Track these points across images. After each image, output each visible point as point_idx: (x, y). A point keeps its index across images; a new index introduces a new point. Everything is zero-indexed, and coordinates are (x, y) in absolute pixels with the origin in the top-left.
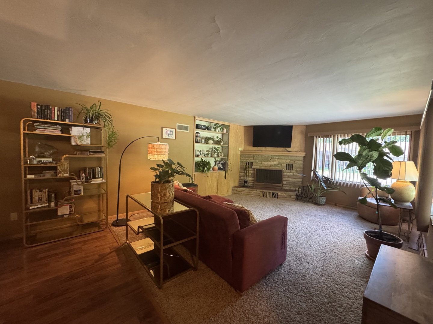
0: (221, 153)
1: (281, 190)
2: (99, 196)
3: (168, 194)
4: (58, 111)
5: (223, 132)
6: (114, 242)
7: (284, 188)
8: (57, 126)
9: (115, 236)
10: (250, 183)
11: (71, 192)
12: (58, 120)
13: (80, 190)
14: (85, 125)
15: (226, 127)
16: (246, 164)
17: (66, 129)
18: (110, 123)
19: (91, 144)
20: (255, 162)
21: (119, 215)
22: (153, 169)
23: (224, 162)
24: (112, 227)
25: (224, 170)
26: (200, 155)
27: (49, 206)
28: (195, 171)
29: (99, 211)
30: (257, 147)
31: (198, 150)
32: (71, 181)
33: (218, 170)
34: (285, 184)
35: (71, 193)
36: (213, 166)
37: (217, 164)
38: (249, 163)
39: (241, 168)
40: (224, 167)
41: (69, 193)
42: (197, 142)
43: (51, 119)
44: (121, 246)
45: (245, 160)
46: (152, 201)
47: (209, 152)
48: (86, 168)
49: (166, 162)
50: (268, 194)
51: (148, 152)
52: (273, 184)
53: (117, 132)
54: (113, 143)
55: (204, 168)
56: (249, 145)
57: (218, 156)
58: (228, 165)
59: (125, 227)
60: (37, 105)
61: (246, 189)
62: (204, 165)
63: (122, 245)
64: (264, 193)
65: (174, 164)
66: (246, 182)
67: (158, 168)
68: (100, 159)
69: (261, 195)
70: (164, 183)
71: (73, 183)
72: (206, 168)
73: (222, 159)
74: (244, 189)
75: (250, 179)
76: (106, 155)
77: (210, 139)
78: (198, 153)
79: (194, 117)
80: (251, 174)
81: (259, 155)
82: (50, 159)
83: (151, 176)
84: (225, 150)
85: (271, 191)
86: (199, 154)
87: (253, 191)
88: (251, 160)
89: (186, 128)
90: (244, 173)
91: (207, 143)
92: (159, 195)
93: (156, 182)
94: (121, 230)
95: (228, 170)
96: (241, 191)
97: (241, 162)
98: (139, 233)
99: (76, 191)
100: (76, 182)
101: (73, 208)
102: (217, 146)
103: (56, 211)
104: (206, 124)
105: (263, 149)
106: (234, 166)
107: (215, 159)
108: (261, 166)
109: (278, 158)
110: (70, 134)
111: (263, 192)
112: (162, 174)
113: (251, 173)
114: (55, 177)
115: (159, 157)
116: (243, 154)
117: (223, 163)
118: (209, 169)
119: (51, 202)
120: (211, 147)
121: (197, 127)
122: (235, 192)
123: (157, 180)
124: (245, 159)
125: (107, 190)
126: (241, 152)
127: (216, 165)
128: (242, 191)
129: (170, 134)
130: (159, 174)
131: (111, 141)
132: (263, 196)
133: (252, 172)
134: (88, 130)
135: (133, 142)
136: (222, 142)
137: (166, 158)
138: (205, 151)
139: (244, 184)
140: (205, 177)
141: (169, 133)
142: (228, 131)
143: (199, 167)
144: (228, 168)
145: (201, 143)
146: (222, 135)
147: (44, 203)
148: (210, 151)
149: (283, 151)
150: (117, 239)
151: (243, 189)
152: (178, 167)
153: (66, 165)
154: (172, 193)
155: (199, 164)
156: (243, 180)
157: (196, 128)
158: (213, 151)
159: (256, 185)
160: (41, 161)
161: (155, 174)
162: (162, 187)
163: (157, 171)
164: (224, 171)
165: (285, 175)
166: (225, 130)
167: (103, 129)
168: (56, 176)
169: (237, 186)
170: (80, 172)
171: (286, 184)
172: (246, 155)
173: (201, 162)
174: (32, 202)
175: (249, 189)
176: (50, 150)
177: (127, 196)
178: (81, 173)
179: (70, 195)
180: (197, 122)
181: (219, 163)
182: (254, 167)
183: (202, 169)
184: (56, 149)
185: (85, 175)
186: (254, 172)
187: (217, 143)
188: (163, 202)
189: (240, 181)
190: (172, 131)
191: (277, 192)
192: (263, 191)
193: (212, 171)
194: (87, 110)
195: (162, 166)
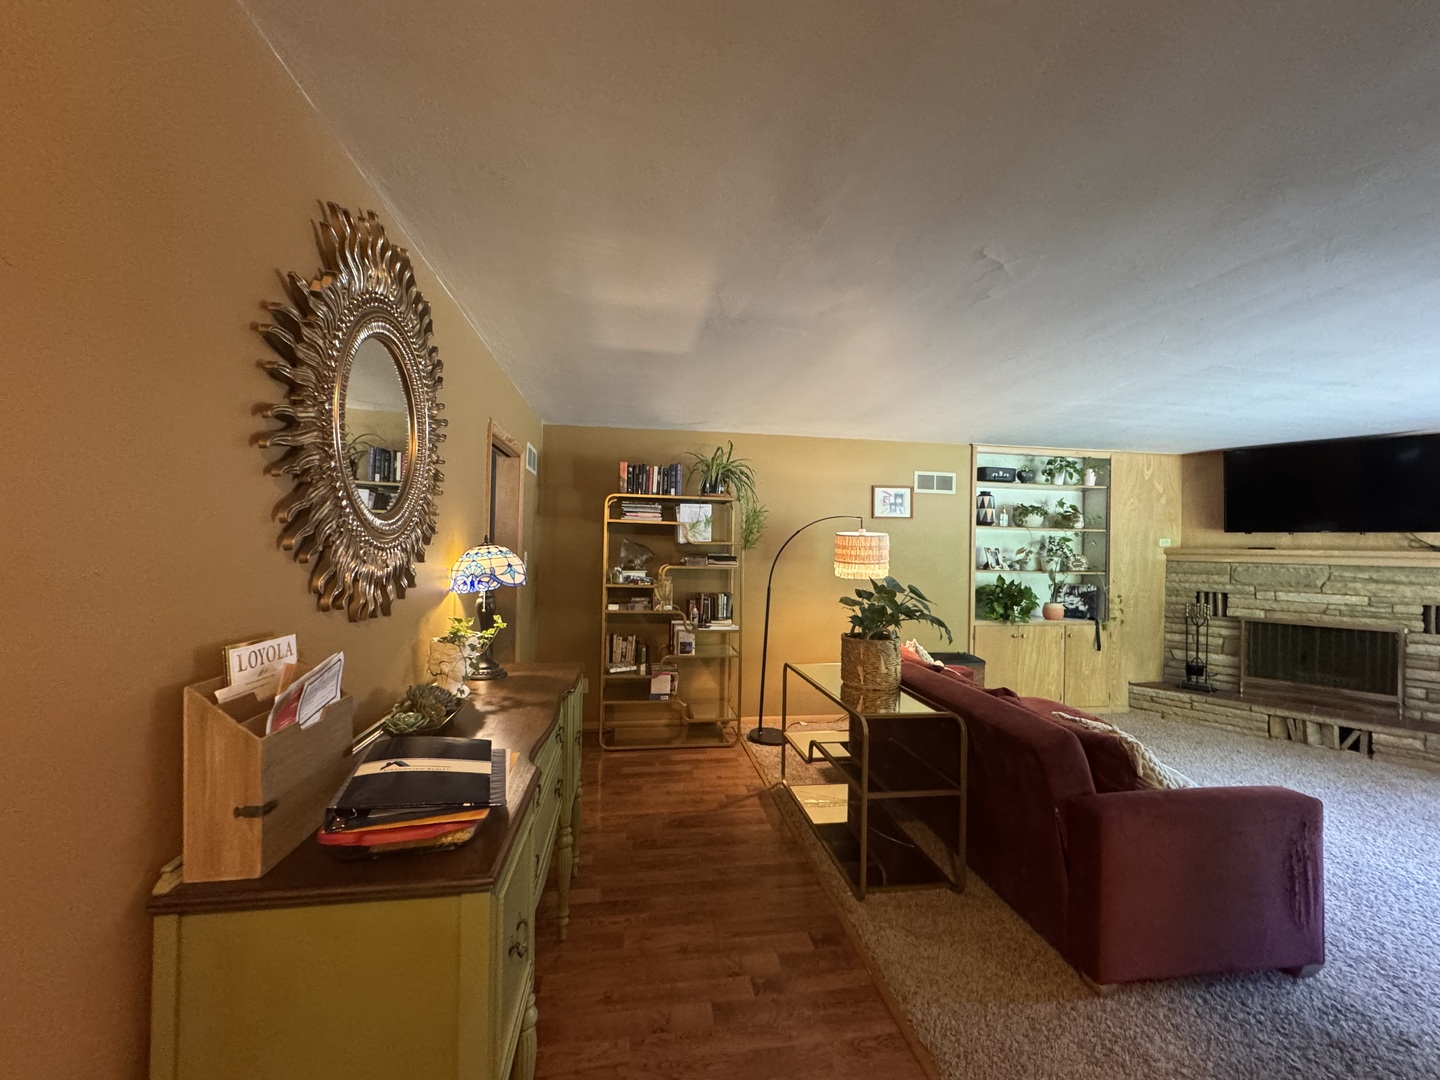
0: (1074, 556)
1: (1393, 722)
2: (722, 661)
3: (883, 670)
4: (659, 473)
5: (1083, 484)
6: (755, 777)
7: (1417, 715)
8: (656, 505)
9: (758, 767)
10: (1218, 677)
11: (673, 645)
12: (658, 493)
13: (690, 644)
14: (703, 498)
15: (1093, 468)
16: (1195, 601)
17: (669, 509)
18: (749, 490)
19: (712, 541)
20: (1241, 593)
21: (763, 718)
22: (845, 601)
23: (1093, 589)
24: (750, 743)
25: (1091, 618)
26: (994, 565)
27: (637, 672)
28: (978, 617)
29: (722, 699)
30: (1248, 531)
31: (988, 549)
32: (673, 622)
33: (1066, 616)
34: (1423, 696)
35: (674, 649)
36: (1046, 604)
37: (1062, 595)
38: (1211, 596)
39: (1171, 615)
40: (1092, 605)
41: (670, 649)
42: (982, 522)
43: (647, 492)
44: (769, 789)
45: (1187, 585)
46: (844, 684)
47: (1027, 555)
48: (700, 594)
49: (879, 584)
50: (1311, 729)
51: (834, 558)
52: (1347, 692)
53: (764, 509)
54: (755, 537)
55: (1007, 608)
56: (1211, 525)
57: (1065, 569)
58: (1107, 601)
59: (780, 748)
60: (629, 466)
61: (1195, 697)
62: (1009, 596)
63: (773, 788)
64: (1290, 723)
65: (902, 591)
66: (1195, 669)
67: (860, 600)
68: (725, 574)
69: (1277, 729)
70: (872, 637)
71: (679, 626)
72: (1015, 608)
73: (1084, 580)
74: (1185, 696)
75: (1218, 659)
76: (741, 566)
77: (1032, 512)
78: (985, 558)
79: (971, 445)
80: (1220, 641)
81: (1257, 565)
82: (642, 574)
83: (842, 621)
84: (1094, 547)
85: (1328, 721)
86: (992, 561)
87: (1234, 711)
88: (1221, 583)
89: (946, 483)
90: (1187, 633)
91: (1019, 526)
92: (860, 669)
93: (853, 635)
94: (768, 753)
95: (1106, 617)
96: (1174, 703)
97: (1170, 592)
98: (811, 760)
99: (684, 645)
100: (684, 625)
101: (676, 683)
102: (1058, 534)
103: (648, 683)
104: (1015, 463)
105: (1284, 538)
106: (1136, 604)
107: (1053, 579)
108: (1274, 610)
109: (1372, 580)
110: (676, 521)
111: (1284, 719)
112: (868, 614)
113: (1220, 636)
114: (651, 612)
115: (864, 571)
116: (1178, 562)
117: (1089, 592)
118: (1026, 612)
119: (640, 663)
120: (1039, 538)
121: (983, 474)
122: (1146, 705)
123: (858, 630)
124: (1187, 581)
125: (740, 649)
126: (1168, 552)
127: (1059, 600)
128: (1179, 704)
129: (895, 504)
130: (860, 615)
131: (751, 532)
132: (1286, 735)
133: (1224, 632)
134: (708, 508)
135: (798, 532)
136: (1081, 519)
137: (881, 573)
138: (1012, 551)
139: (1189, 679)
140: (1013, 636)
141: (892, 500)
142: (1104, 480)
143: (992, 602)
144: (1107, 610)
145: (998, 525)
146: (1081, 493)
147: (630, 664)
148: (1030, 552)
149: (1401, 548)
150: (761, 773)
151: (1181, 695)
152: (912, 598)
153: (668, 586)
154: (892, 668)
155: (993, 593)
156: (1182, 661)
157: (979, 479)
158: (1045, 553)
159: (1247, 685)
160: (629, 577)
161: (853, 614)
162: (867, 649)
163: (857, 608)
164: (1094, 622)
165: (1417, 656)
166: (1091, 478)
167: (735, 505)
168: (652, 609)
169: (1153, 683)
170: (688, 603)
171: (1427, 699)
172: (1196, 566)
173: (997, 586)
174: (611, 661)
175: (1210, 699)
176: (642, 555)
177: (786, 666)
178: (691, 606)
179: (671, 653)
180: (981, 461)
181: (1070, 594)
182: (1238, 614)
183: (1001, 611)
184: (652, 552)
185: (699, 610)
186: (1235, 632)
187: (1064, 521)
188: (871, 687)
189: (1166, 665)
190: (901, 496)
191: (1370, 728)
192: (1286, 713)
193: (1042, 620)
194: (708, 466)
195: (869, 596)
